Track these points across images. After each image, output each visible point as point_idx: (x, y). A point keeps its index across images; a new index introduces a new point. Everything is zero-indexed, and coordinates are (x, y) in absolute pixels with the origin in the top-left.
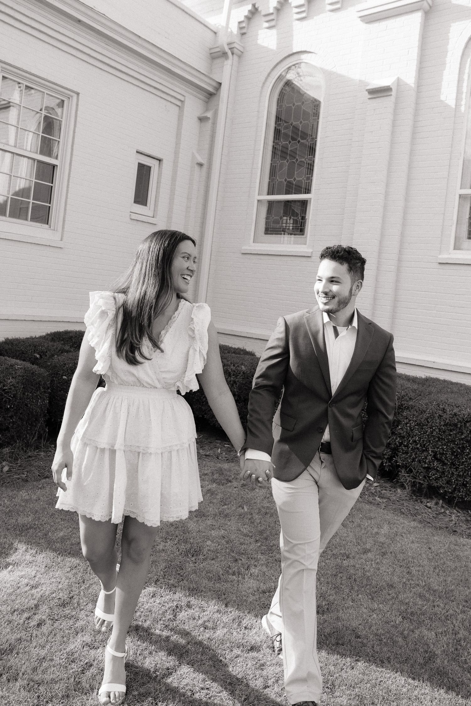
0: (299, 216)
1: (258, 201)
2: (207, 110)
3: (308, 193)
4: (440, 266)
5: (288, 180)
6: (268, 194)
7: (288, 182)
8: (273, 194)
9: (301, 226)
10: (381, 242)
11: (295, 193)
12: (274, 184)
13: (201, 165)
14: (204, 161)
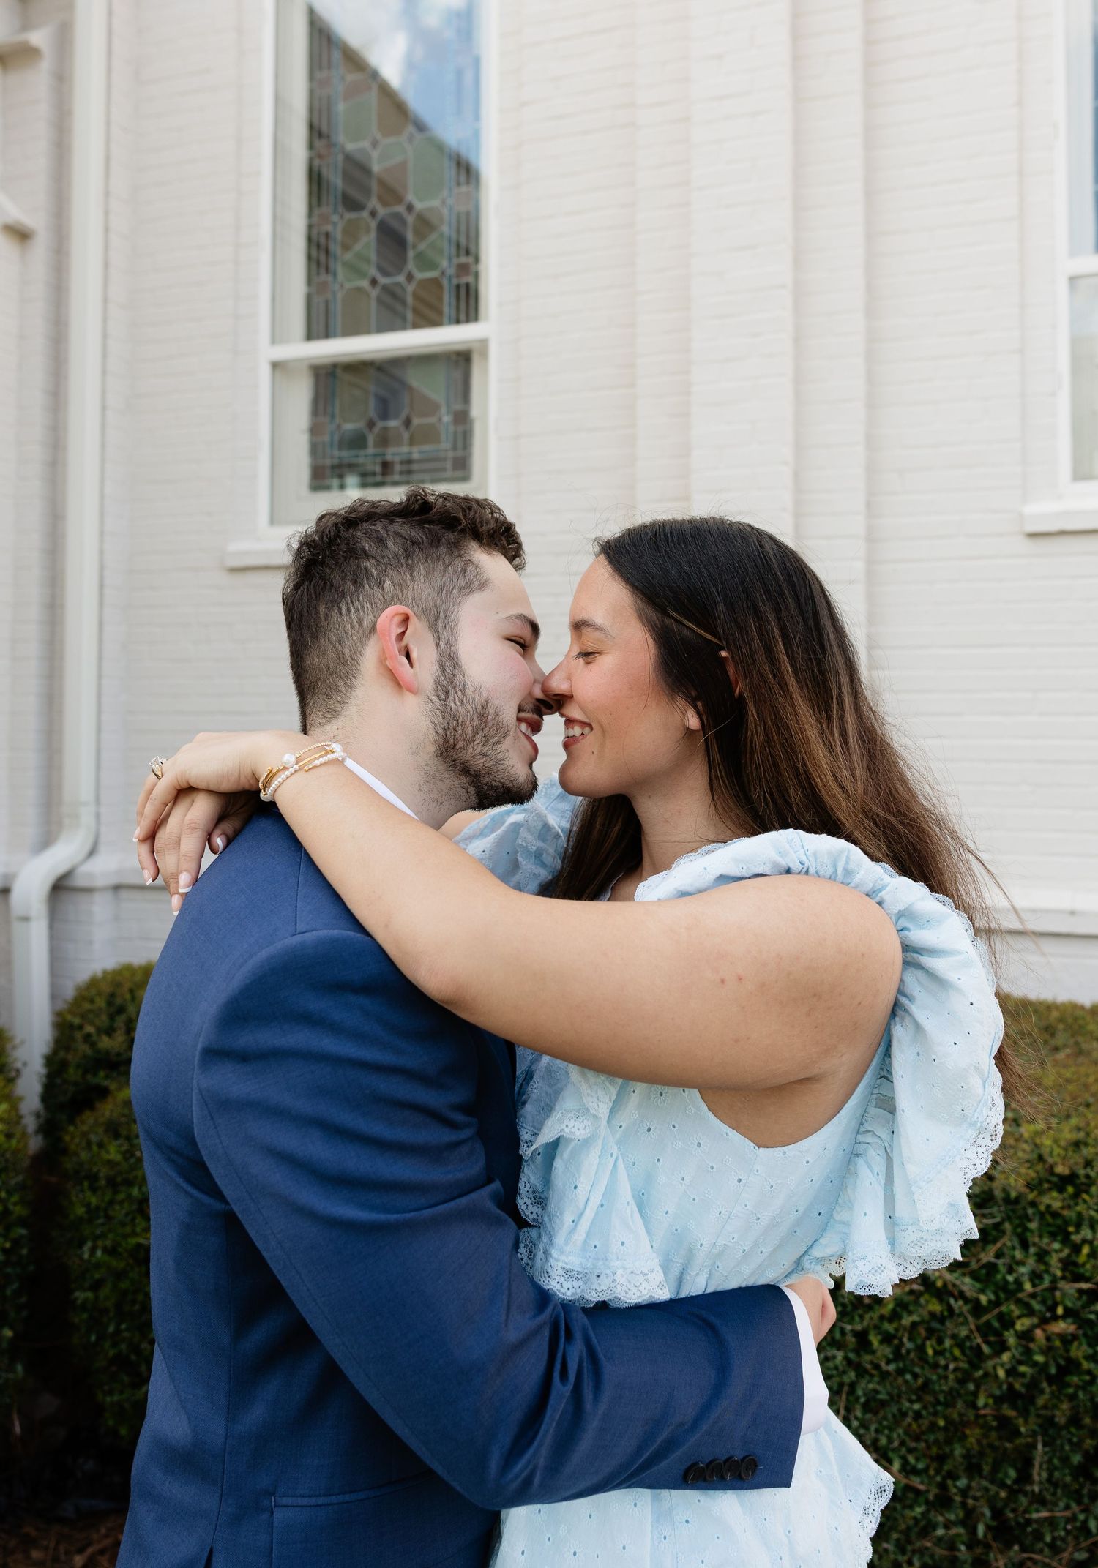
0: (443, 410)
1: (276, 366)
2: (26, 26)
3: (468, 321)
4: (1032, 546)
5: (383, 280)
6: (310, 336)
7: (385, 289)
8: (327, 334)
9: (455, 448)
10: (797, 475)
11: (416, 326)
12: (327, 302)
13: (21, 235)
14: (35, 220)
